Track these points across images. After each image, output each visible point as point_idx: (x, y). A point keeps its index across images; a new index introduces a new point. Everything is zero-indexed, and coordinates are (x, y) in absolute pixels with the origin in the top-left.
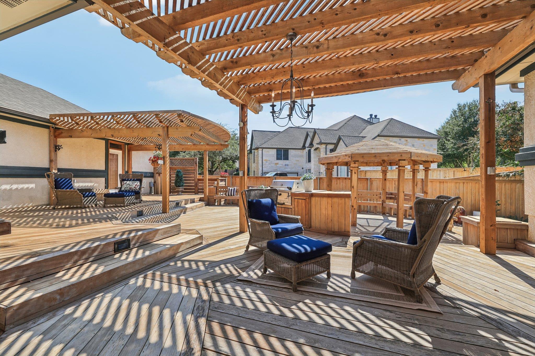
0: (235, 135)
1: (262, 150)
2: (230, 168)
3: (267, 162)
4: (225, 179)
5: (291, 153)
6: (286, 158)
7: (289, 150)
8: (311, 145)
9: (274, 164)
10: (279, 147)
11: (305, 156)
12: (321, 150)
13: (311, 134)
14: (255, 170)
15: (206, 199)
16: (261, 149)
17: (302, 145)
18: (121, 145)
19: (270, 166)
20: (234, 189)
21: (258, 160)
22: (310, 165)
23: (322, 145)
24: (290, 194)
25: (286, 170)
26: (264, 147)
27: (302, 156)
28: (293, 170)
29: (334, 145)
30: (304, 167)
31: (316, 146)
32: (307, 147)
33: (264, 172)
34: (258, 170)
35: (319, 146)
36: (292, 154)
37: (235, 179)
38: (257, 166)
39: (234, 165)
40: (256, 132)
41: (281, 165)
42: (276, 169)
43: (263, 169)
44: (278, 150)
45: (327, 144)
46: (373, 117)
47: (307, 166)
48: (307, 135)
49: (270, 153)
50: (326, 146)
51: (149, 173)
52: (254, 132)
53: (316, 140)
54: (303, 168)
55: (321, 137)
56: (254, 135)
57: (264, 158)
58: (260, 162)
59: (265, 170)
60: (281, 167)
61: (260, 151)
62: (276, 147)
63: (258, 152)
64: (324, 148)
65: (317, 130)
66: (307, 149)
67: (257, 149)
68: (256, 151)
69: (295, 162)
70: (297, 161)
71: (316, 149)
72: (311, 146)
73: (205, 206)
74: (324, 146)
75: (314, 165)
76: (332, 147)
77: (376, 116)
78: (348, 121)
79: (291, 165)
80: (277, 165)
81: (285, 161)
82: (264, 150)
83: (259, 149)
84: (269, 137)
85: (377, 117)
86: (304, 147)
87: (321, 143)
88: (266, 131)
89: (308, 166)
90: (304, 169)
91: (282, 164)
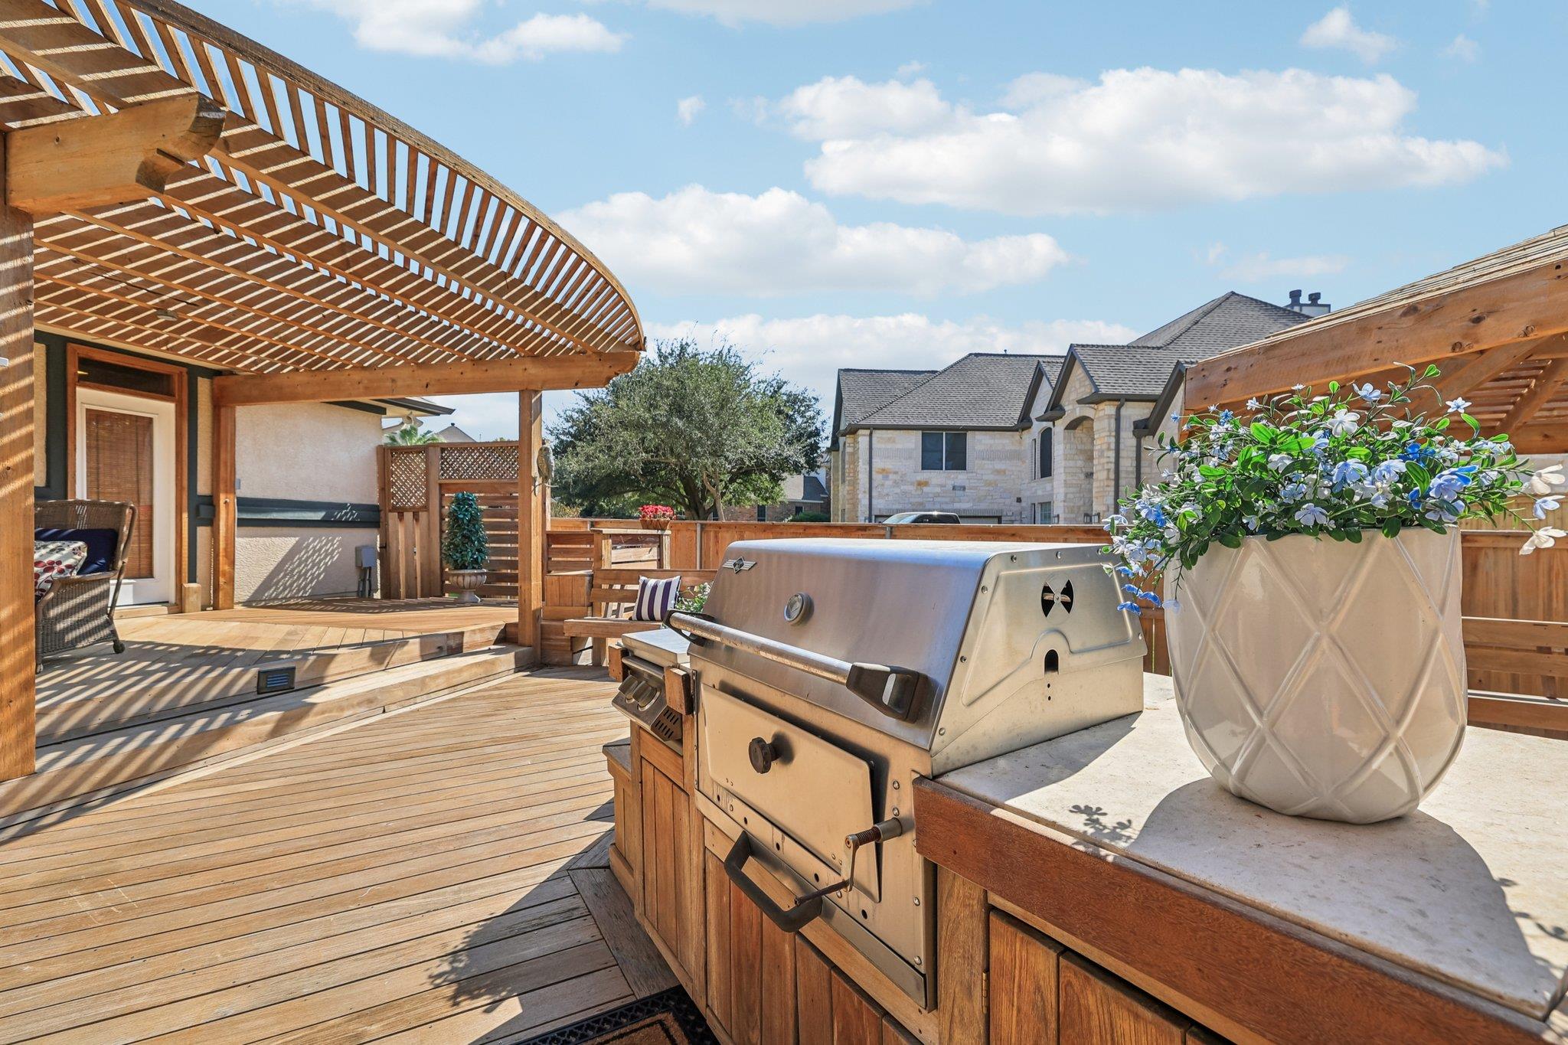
0: (780, 388)
1: (871, 434)
2: (766, 499)
3: (886, 477)
4: (660, 537)
5: (976, 443)
6: (958, 461)
7: (970, 435)
8: (1055, 408)
9: (912, 484)
10: (930, 422)
11: (1029, 454)
12: (1096, 426)
13: (1053, 373)
14: (847, 506)
15: (528, 634)
16: (867, 432)
17: (1017, 415)
18: (167, 377)
19: (898, 490)
20: (668, 586)
21: (856, 472)
22: (1048, 487)
23: (1102, 406)
24: (901, 802)
25: (957, 506)
26: (878, 422)
27: (1016, 456)
28: (984, 507)
29: (1152, 405)
30: (1024, 495)
31: (1073, 410)
32: (1038, 419)
33: (875, 512)
34: (855, 505)
35: (1087, 411)
36: (978, 447)
37: (716, 537)
38: (853, 493)
39: (777, 489)
40: (851, 376)
41: (938, 490)
42: (921, 504)
43: (874, 502)
44: (930, 435)
45: (1121, 400)
46: (1304, 299)
47: (1039, 489)
48: (1039, 375)
49: (899, 446)
50: (1118, 409)
51: (354, 507)
52: (843, 376)
53: (1078, 387)
54: (1019, 500)
55: (1098, 374)
56: (843, 384)
57: (878, 464)
58: (863, 478)
59: (879, 505)
60: (937, 495)
61: (863, 438)
62: (922, 422)
63: (856, 442)
64: (1109, 416)
65: (1079, 349)
66: (1037, 427)
67: (853, 431)
68: (849, 439)
69: (991, 477)
70: (998, 472)
71: (1073, 426)
72: (1055, 413)
73: (518, 670)
74: (1108, 409)
75: (1066, 484)
76: (1138, 412)
77: (1314, 298)
78: (1206, 314)
79: (975, 488)
80: (926, 489)
81: (954, 473)
82: (877, 434)
83: (861, 432)
84: (898, 392)
85: (1320, 302)
86: (1024, 422)
87: (1096, 399)
88: (887, 371)
89: (1040, 493)
90: (1023, 504)
91: (942, 486)
